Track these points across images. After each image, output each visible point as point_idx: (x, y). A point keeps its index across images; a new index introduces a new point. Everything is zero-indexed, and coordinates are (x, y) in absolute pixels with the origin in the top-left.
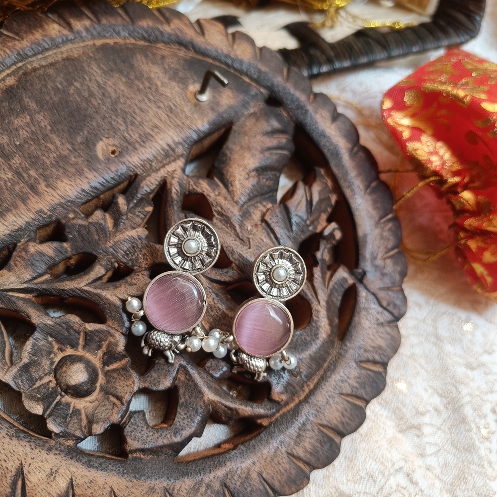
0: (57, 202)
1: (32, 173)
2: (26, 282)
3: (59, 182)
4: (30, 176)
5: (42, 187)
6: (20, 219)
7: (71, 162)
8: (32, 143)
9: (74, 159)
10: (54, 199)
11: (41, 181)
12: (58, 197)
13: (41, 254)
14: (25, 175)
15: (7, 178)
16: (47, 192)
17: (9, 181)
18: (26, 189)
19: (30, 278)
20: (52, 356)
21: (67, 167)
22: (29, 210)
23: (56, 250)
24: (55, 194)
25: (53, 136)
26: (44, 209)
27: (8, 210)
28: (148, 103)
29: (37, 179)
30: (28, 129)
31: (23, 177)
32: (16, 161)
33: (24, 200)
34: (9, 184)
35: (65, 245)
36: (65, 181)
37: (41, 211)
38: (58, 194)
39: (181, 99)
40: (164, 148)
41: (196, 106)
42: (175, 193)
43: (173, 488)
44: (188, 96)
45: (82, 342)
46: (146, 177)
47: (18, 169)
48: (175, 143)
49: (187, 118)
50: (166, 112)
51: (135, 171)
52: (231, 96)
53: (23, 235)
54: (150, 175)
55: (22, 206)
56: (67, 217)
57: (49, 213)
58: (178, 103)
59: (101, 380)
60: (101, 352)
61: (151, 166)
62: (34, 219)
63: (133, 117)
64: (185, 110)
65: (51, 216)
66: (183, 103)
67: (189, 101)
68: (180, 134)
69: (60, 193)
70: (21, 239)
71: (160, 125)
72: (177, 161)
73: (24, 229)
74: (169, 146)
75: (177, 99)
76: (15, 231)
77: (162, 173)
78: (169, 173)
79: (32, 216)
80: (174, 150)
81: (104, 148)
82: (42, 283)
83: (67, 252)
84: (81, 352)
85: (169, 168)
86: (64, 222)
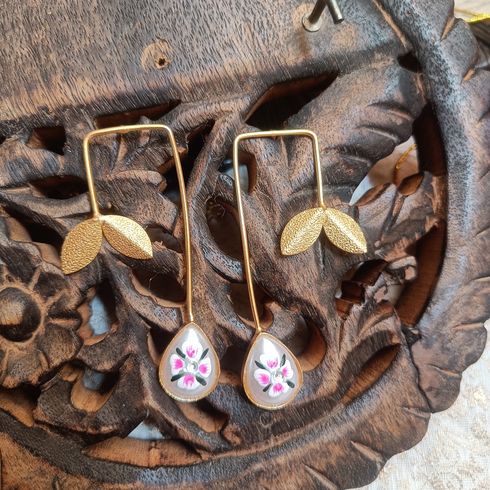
0: (68, 102)
1: (53, 56)
3: (79, 79)
4: (48, 60)
5: (57, 79)
6: (18, 111)
7: (104, 58)
8: (67, 18)
9: (108, 55)
10: (65, 99)
11: (59, 70)
12: (71, 97)
13: (27, 161)
14: (43, 57)
15: (21, 53)
16: (61, 88)
17: (21, 58)
18: (38, 76)
19: (3, 184)
21: (96, 63)
22: (32, 103)
23: (46, 163)
24: (69, 94)
25: (97, 17)
26: (49, 106)
27: (7, 95)
29: (55, 67)
31: (39, 58)
32: (39, 36)
33: (30, 88)
34: (20, 62)
35: (60, 158)
36: (88, 80)
37: (46, 109)
38: (72, 95)
39: (282, 17)
40: (230, 78)
41: (298, 33)
42: (217, 141)
43: (65, 481)
44: (293, 17)
45: (35, 279)
46: (190, 108)
47: (37, 45)
48: (247, 76)
49: (278, 46)
50: (252, 29)
51: (180, 95)
52: (353, 34)
53: (16, 130)
54: (195, 107)
55: (25, 95)
56: (73, 126)
57: (53, 114)
58: (276, 21)
59: (41, 329)
60: (51, 300)
61: (203, 95)
62: (33, 115)
63: (206, 22)
64: (281, 35)
65: (56, 118)
66: (282, 24)
67: (291, 24)
68: (259, 66)
69: (74, 93)
70: (12, 133)
71: (237, 45)
72: (240, 100)
73: (19, 123)
74: (238, 77)
75: (276, 17)
76: (6, 122)
77: (212, 109)
78: (222, 113)
79: (33, 112)
80: (242, 84)
81: (153, 53)
82: (16, 195)
83: (58, 168)
84: (29, 290)
85: (224, 106)
86: (68, 130)
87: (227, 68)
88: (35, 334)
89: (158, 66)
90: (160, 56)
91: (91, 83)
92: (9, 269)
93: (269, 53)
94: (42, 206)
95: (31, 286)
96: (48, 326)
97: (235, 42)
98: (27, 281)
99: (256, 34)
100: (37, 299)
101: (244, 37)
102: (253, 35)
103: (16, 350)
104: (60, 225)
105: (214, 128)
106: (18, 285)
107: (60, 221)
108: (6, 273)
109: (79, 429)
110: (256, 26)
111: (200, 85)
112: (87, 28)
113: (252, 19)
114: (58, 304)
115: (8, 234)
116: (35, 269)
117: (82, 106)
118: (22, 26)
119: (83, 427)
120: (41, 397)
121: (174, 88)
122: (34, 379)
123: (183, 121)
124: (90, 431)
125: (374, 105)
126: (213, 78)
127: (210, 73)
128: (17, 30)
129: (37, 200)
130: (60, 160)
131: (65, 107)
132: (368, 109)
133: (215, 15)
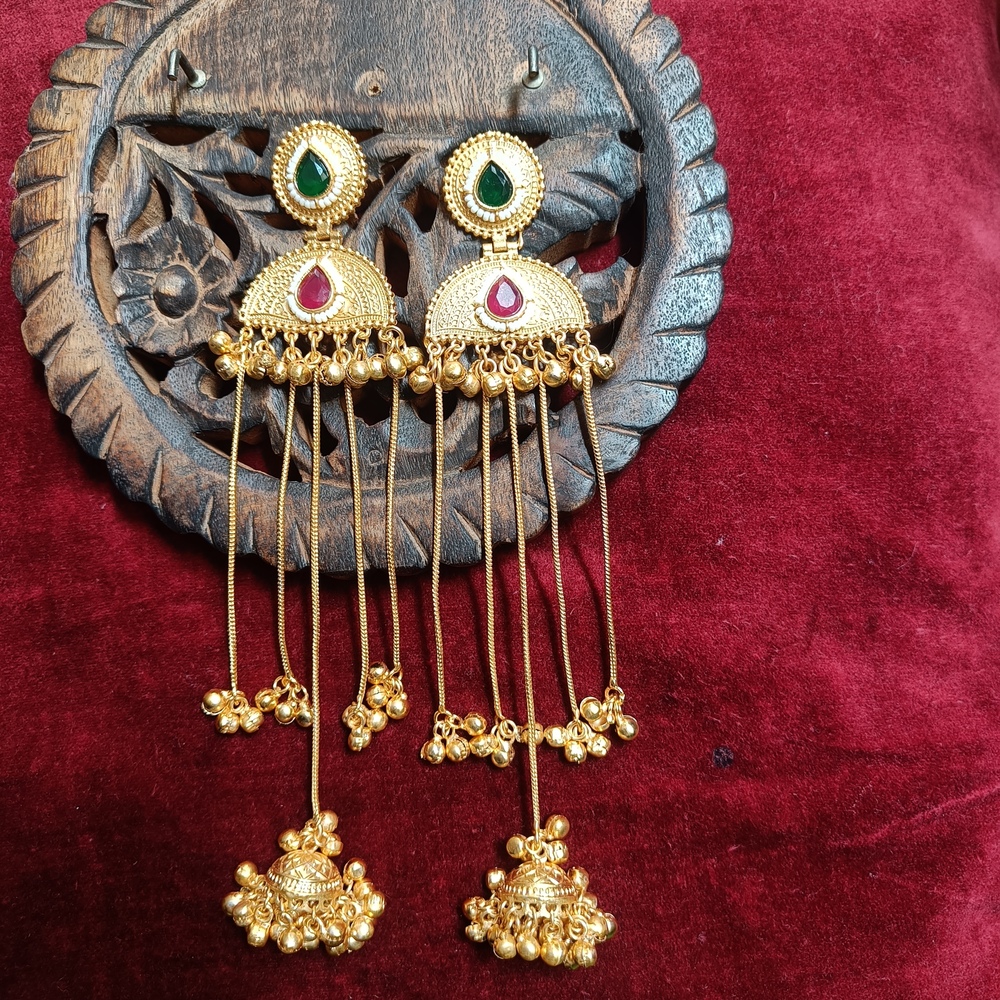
0: (279, 109)
1: (278, 65)
2: (194, 171)
3: (295, 90)
4: (273, 68)
5: (276, 85)
6: (233, 106)
7: (323, 75)
8: (301, 33)
9: (327, 74)
10: (277, 105)
11: (280, 78)
12: (283, 105)
13: (229, 154)
14: (269, 63)
15: (251, 56)
16: (276, 94)
17: (250, 61)
18: (260, 80)
19: (201, 169)
20: (169, 256)
21: (315, 79)
22: (247, 102)
23: (244, 159)
24: (282, 101)
25: (327, 37)
26: (262, 109)
27: (228, 90)
28: (459, 53)
29: (277, 74)
30: (307, 16)
31: (266, 64)
32: (271, 44)
33: (250, 88)
34: (248, 64)
35: (258, 158)
36: (302, 92)
37: (258, 110)
38: (285, 103)
39: (504, 69)
40: (436, 117)
41: (516, 87)
42: (406, 175)
43: (168, 452)
44: (515, 70)
45: (202, 263)
46: (389, 138)
47: (267, 52)
48: (453, 118)
49: (491, 96)
50: (471, 75)
51: (383, 125)
52: (573, 99)
53: (226, 124)
54: (394, 139)
55: (243, 94)
56: (279, 132)
57: (263, 117)
58: (496, 72)
59: (193, 311)
60: (211, 286)
61: (406, 129)
62: (245, 114)
63: (428, 60)
64: (497, 85)
65: (265, 121)
66: (501, 75)
67: (511, 77)
68: (467, 111)
69: (287, 101)
70: (223, 127)
71: (451, 87)
72: (439, 141)
73: (230, 118)
74: (444, 118)
75: (498, 67)
76: (220, 114)
77: (410, 144)
78: (418, 149)
79: (246, 110)
80: (447, 126)
81: (369, 79)
82: (208, 182)
83: (253, 167)
84: (195, 272)
85: (422, 143)
86: (273, 135)
87: (436, 107)
88: (186, 314)
89: (371, 93)
90: (375, 84)
91: (304, 95)
92: (183, 247)
93: (480, 101)
94: (229, 197)
95: (196, 270)
96: (201, 309)
97: (450, 84)
98: (195, 263)
99: (473, 81)
100: (199, 281)
101: (461, 82)
102: (469, 81)
103: (166, 323)
104: (238, 217)
105: (408, 162)
106: (187, 264)
107: (240, 213)
108: (179, 251)
109: (196, 409)
110: (475, 73)
111: (403, 119)
112: (316, 45)
113: (473, 65)
114: (215, 290)
115: (192, 215)
116: (205, 252)
117: (290, 115)
118: (259, 33)
119: (200, 408)
120: (173, 369)
121: (379, 116)
122: (172, 351)
123: (379, 149)
124: (205, 414)
125: (576, 173)
126: (419, 114)
127: (417, 109)
128: (254, 35)
129: (226, 192)
130: (257, 160)
131: (275, 113)
132: (567, 175)
133: (438, 56)
